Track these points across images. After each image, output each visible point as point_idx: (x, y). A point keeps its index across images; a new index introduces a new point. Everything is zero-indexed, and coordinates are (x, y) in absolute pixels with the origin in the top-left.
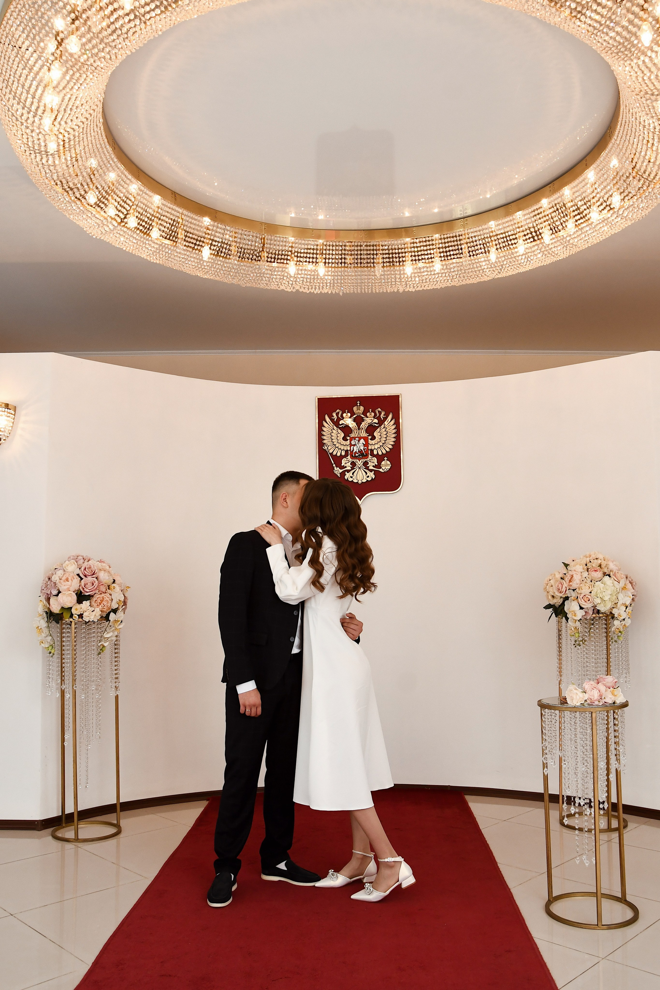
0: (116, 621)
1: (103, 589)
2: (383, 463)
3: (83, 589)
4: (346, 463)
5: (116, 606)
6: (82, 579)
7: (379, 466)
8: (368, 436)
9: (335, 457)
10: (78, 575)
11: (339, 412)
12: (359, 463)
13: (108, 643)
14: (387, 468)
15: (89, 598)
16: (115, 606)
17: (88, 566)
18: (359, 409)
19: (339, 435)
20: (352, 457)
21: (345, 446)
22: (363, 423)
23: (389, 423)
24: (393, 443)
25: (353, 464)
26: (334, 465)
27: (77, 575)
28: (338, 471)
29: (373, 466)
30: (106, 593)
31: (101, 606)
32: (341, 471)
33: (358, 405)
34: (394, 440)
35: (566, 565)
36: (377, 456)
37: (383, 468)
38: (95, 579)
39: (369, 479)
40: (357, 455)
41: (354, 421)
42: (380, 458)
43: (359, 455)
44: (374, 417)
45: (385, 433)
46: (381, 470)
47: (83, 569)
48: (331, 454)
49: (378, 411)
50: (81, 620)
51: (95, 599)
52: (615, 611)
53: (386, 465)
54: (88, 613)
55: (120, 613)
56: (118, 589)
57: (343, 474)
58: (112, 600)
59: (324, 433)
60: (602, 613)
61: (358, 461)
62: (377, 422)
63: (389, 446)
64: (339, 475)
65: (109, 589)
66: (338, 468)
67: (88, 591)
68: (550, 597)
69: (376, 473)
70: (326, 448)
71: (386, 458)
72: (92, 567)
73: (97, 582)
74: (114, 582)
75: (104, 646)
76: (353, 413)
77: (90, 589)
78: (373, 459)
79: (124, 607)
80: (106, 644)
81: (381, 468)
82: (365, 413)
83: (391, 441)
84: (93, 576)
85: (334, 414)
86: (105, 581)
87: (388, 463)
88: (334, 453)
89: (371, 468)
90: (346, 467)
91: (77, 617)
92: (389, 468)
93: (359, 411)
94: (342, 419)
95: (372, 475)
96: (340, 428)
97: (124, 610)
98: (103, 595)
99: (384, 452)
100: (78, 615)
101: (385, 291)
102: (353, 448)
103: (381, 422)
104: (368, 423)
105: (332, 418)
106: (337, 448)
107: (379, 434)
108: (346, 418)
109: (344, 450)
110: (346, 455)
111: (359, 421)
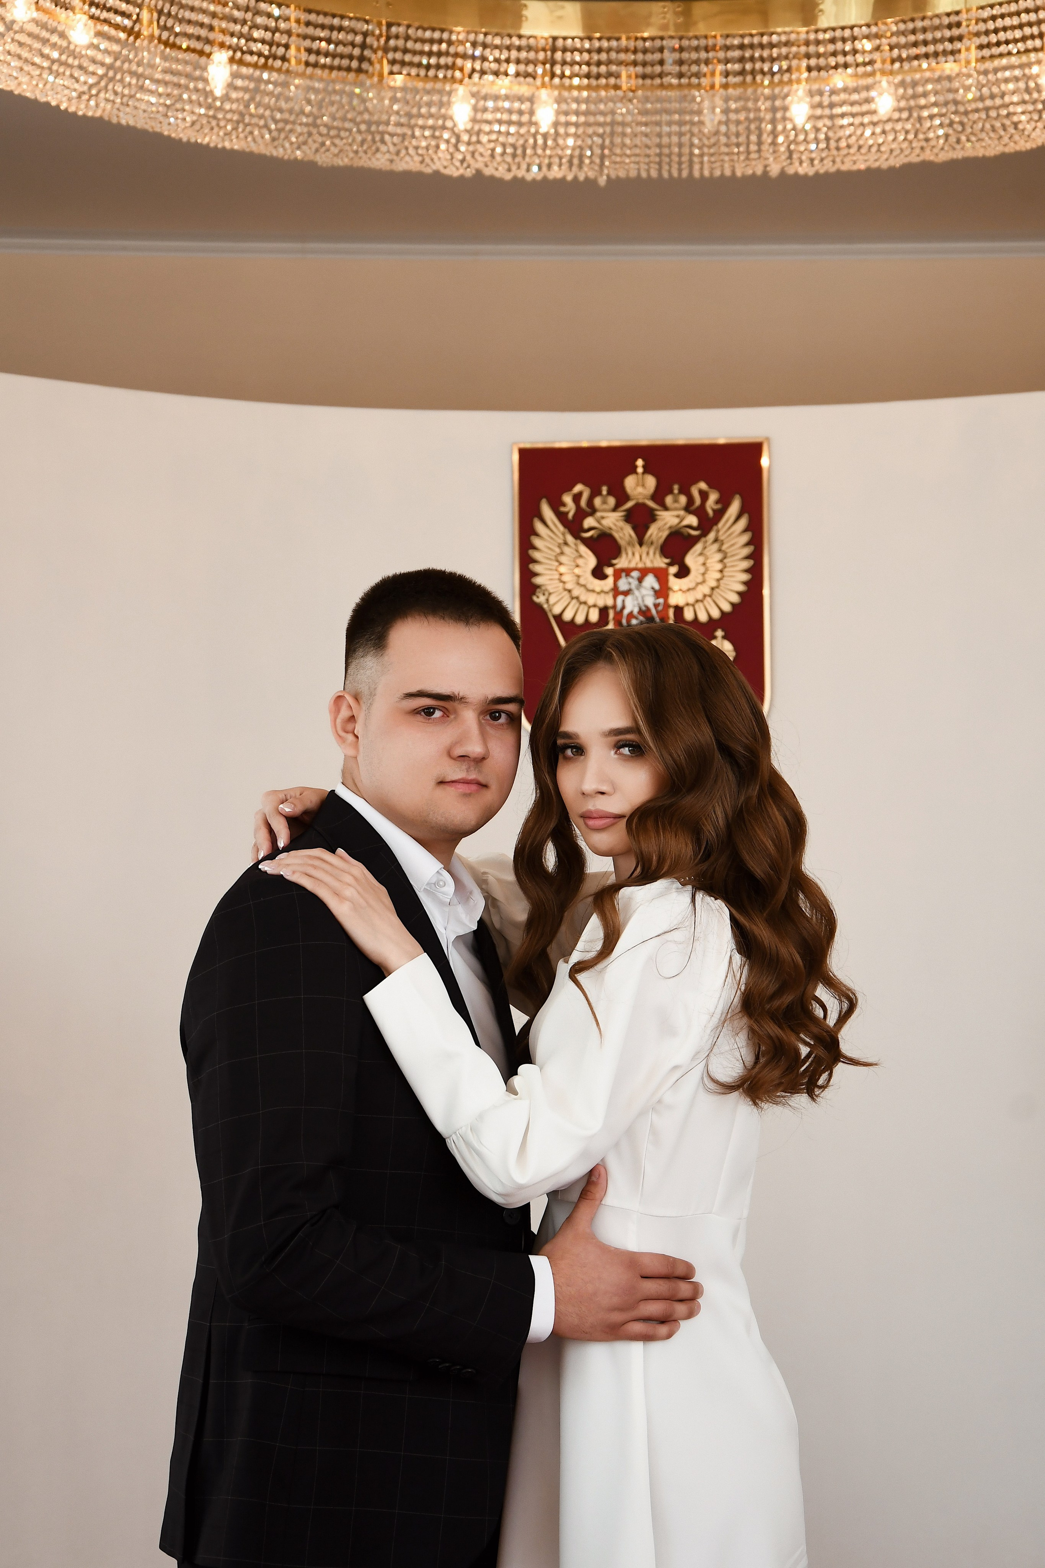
8: (669, 564)
11: (581, 493)
18: (640, 483)
19: (581, 561)
21: (599, 594)
22: (654, 528)
23: (732, 526)
24: (740, 588)
33: (640, 469)
34: (745, 576)
44: (686, 509)
45: (719, 556)
49: (700, 490)
59: (537, 555)
62: (695, 524)
63: (728, 598)
70: (543, 598)
76: (623, 496)
83: (736, 581)
93: (641, 489)
94: (592, 514)
99: (716, 613)
102: (623, 601)
103: (707, 524)
104: (670, 527)
105: (563, 509)
106: (574, 601)
107: (701, 559)
108: (605, 511)
109: (595, 606)
110: (602, 622)
111: (640, 519)
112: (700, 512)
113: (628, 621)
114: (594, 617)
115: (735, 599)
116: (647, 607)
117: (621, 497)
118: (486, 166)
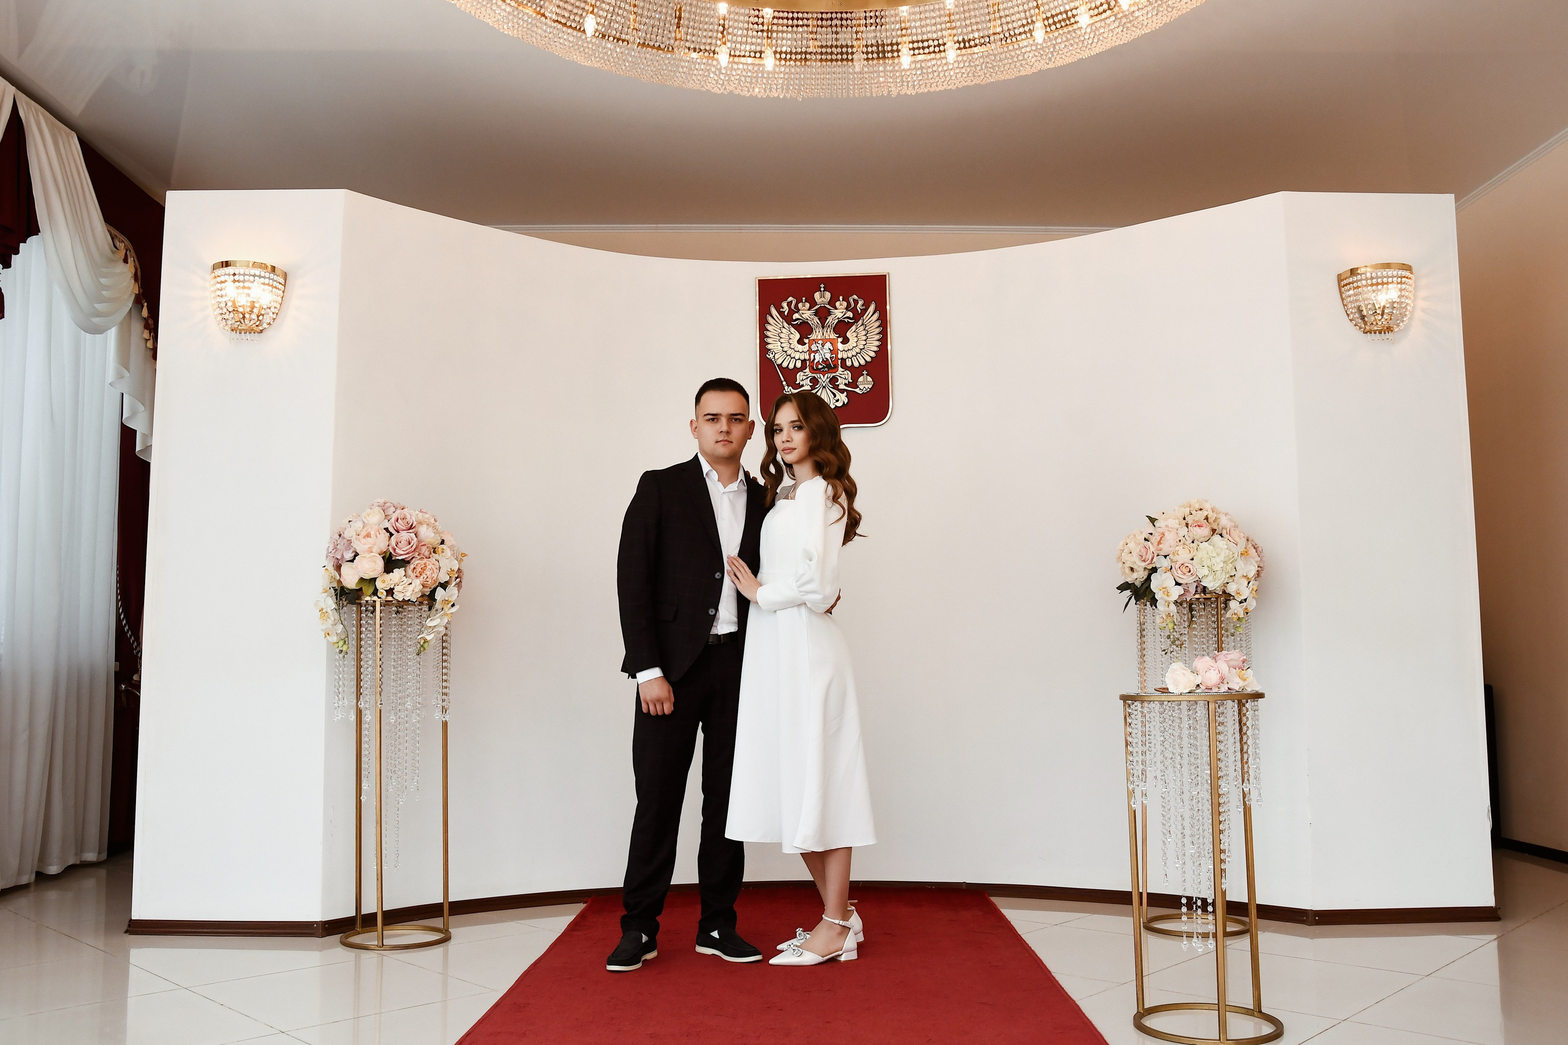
0: (446, 602)
1: (425, 551)
2: (861, 379)
3: (395, 550)
4: (803, 380)
5: (447, 578)
6: (391, 535)
7: (854, 384)
8: (838, 337)
9: (786, 370)
10: (387, 529)
11: (792, 301)
12: (824, 379)
13: (432, 636)
14: (866, 386)
15: (404, 563)
16: (444, 578)
17: (402, 516)
19: (791, 336)
20: (813, 370)
21: (800, 352)
22: (830, 319)
23: (871, 317)
24: (876, 349)
25: (814, 381)
26: (784, 383)
27: (385, 529)
28: (790, 392)
29: (845, 384)
30: (430, 558)
31: (422, 577)
32: (795, 392)
33: (822, 289)
34: (878, 343)
35: (1153, 520)
36: (851, 368)
37: (861, 387)
38: (413, 535)
39: (839, 404)
40: (820, 367)
41: (816, 314)
42: (856, 372)
43: (824, 367)
44: (847, 309)
45: (864, 333)
46: (857, 390)
47: (393, 520)
48: (780, 366)
49: (854, 300)
50: (390, 598)
51: (412, 566)
52: (1231, 589)
53: (865, 383)
54: (402, 587)
55: (452, 589)
56: (448, 553)
58: (440, 568)
59: (768, 334)
60: (1211, 592)
61: (821, 375)
62: (851, 316)
63: (870, 354)
65: (434, 552)
66: (790, 388)
67: (402, 553)
68: (1128, 571)
69: (850, 395)
70: (771, 356)
71: (865, 372)
72: (408, 517)
73: (415, 539)
74: (443, 542)
75: (426, 641)
77: (404, 549)
78: (845, 372)
79: (458, 580)
80: (429, 638)
81: (857, 387)
82: (832, 302)
83: (874, 345)
84: (411, 531)
85: (785, 305)
86: (428, 540)
87: (869, 379)
88: (785, 365)
89: (842, 387)
90: (803, 386)
91: (385, 593)
92: (870, 386)
93: (823, 299)
94: (797, 312)
95: (843, 398)
96: (793, 326)
97: (459, 585)
98: (425, 560)
99: (863, 362)
100: (386, 591)
101: (868, 94)
102: (814, 356)
103: (858, 316)
104: (838, 318)
105: (781, 310)
106: (789, 357)
107: (855, 334)
108: (804, 310)
109: (799, 359)
110: (803, 368)
111: (823, 314)
112: (854, 310)
113: (817, 366)
114: (799, 365)
115: (873, 354)
116: (826, 358)
117: (813, 302)
118: (736, 89)
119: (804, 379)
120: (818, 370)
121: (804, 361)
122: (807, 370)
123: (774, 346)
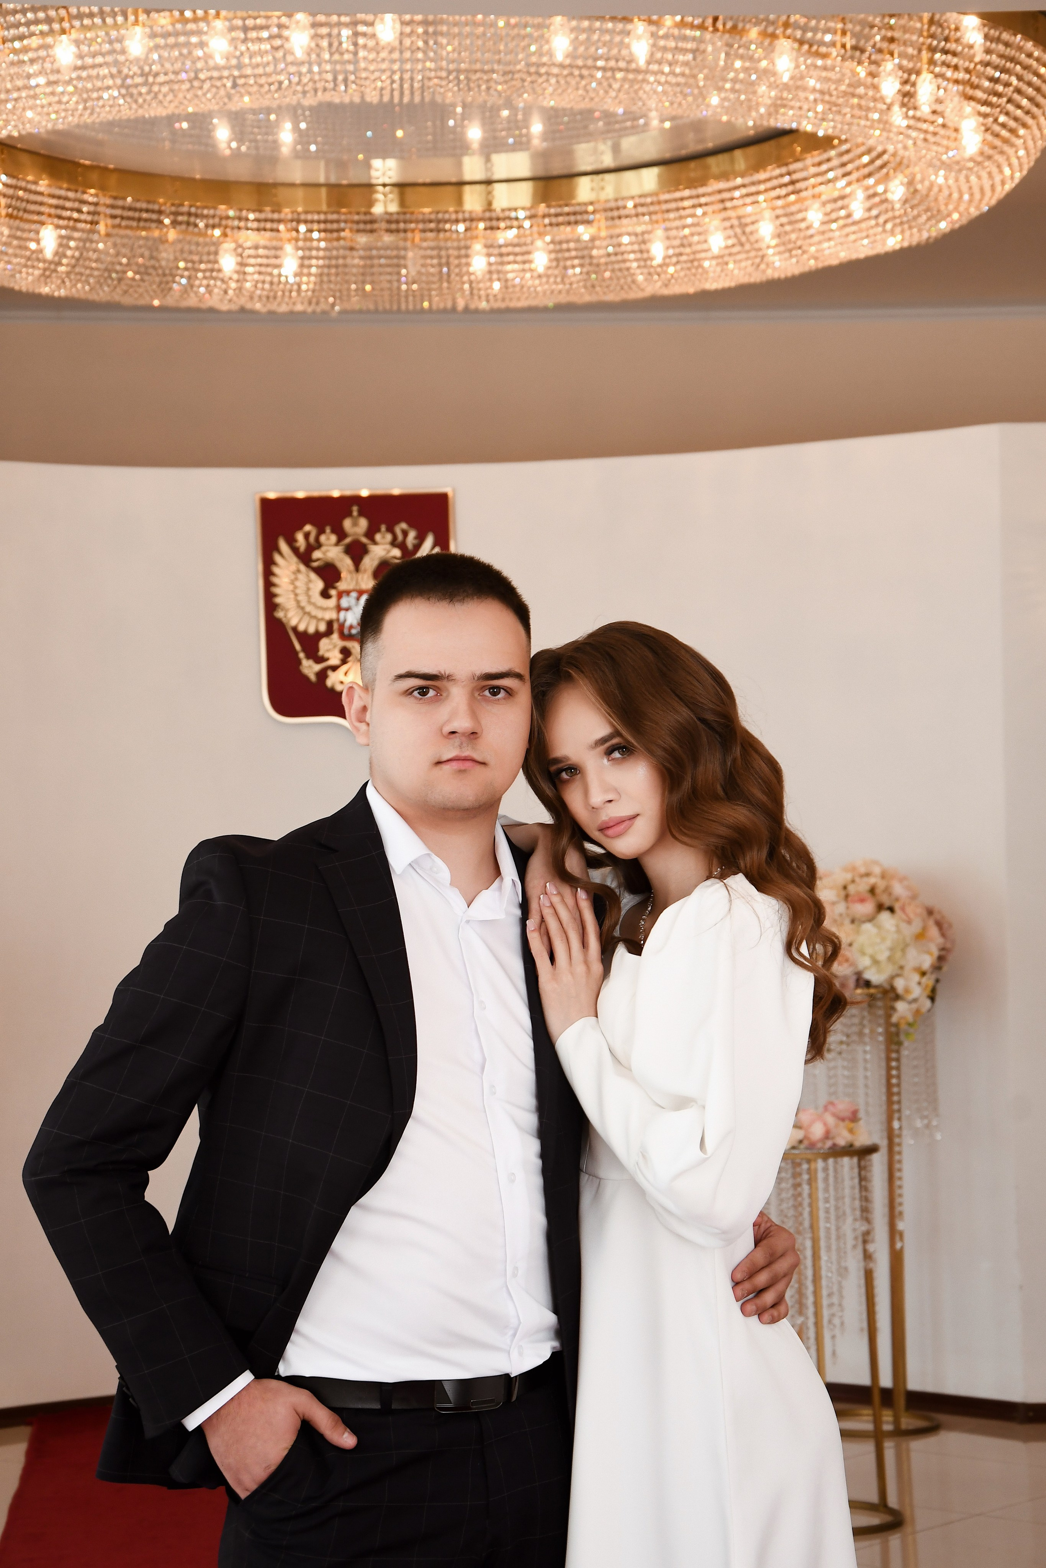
4: (328, 650)
9: (303, 636)
11: (310, 532)
12: (360, 649)
18: (355, 524)
19: (311, 585)
20: (343, 636)
21: (326, 610)
22: (367, 559)
25: (346, 654)
26: (302, 655)
28: (310, 668)
32: (317, 667)
33: (355, 514)
40: (354, 631)
41: (347, 551)
43: (359, 633)
44: (392, 545)
49: (401, 529)
52: (900, 985)
57: (322, 675)
59: (277, 580)
60: (876, 987)
61: (356, 644)
62: (399, 556)
64: (313, 678)
66: (310, 661)
70: (282, 614)
76: (341, 535)
82: (370, 534)
90: (327, 659)
93: (356, 528)
94: (319, 548)
96: (314, 569)
102: (345, 615)
104: (380, 558)
105: (295, 544)
106: (307, 616)
108: (328, 545)
109: (322, 619)
110: (329, 632)
111: (356, 552)
113: (349, 631)
114: (323, 627)
117: (341, 533)
119: (330, 648)
120: (350, 637)
121: (330, 624)
122: (335, 636)
123: (284, 597)
